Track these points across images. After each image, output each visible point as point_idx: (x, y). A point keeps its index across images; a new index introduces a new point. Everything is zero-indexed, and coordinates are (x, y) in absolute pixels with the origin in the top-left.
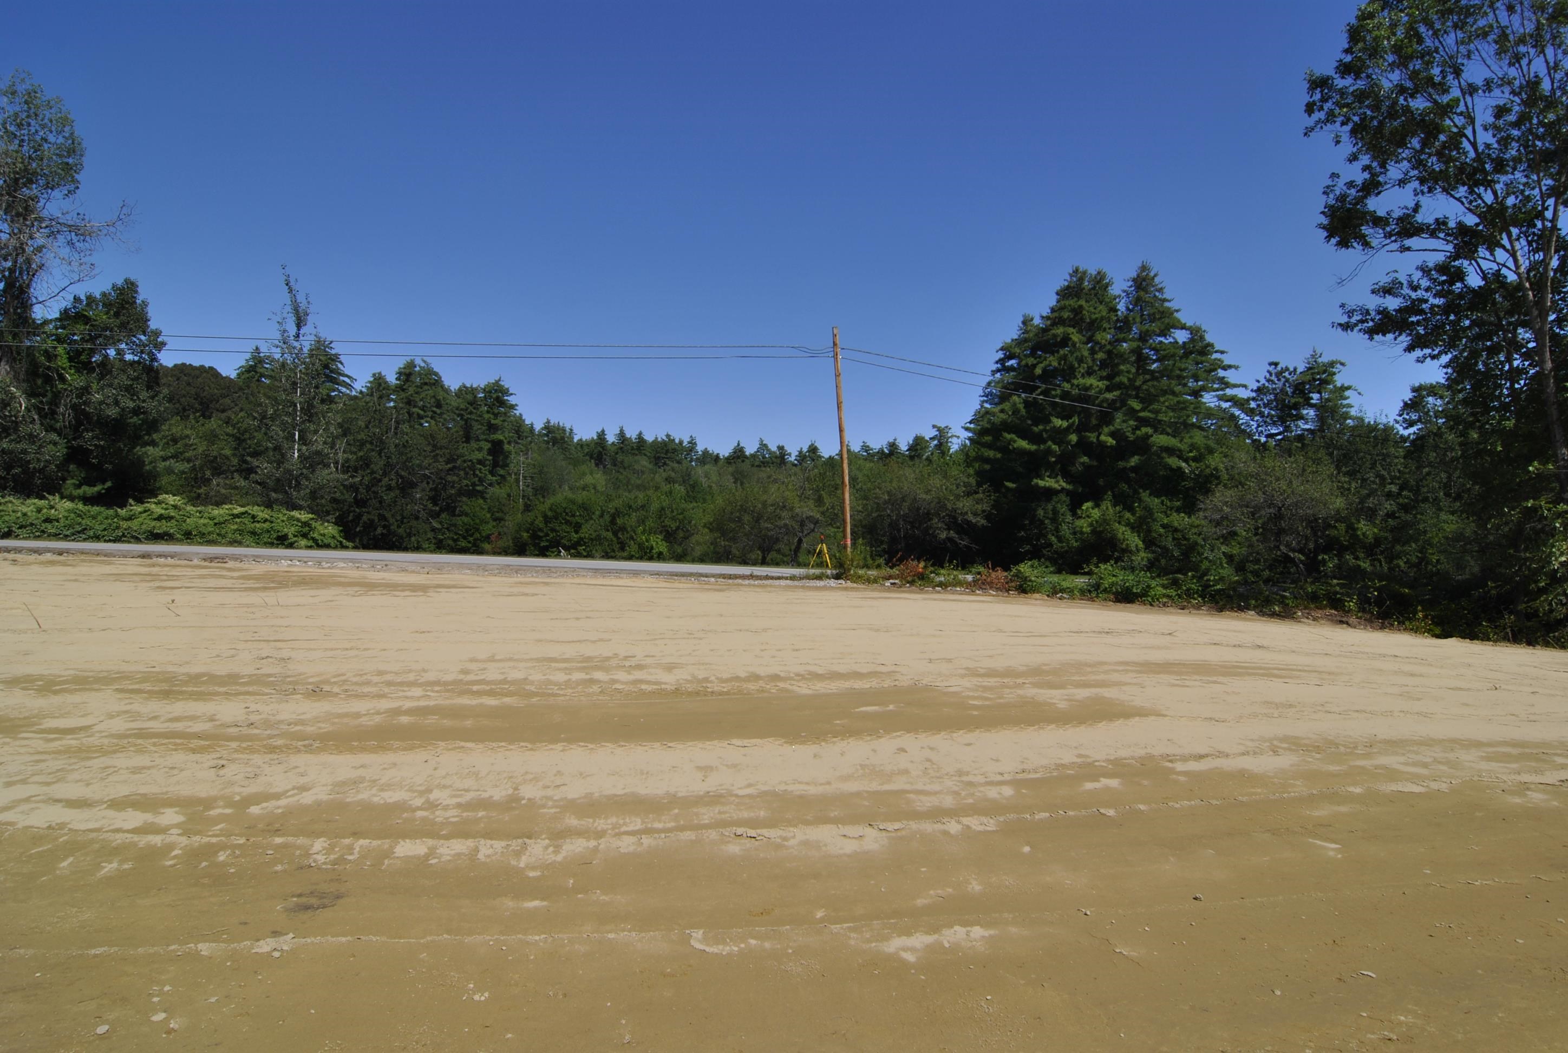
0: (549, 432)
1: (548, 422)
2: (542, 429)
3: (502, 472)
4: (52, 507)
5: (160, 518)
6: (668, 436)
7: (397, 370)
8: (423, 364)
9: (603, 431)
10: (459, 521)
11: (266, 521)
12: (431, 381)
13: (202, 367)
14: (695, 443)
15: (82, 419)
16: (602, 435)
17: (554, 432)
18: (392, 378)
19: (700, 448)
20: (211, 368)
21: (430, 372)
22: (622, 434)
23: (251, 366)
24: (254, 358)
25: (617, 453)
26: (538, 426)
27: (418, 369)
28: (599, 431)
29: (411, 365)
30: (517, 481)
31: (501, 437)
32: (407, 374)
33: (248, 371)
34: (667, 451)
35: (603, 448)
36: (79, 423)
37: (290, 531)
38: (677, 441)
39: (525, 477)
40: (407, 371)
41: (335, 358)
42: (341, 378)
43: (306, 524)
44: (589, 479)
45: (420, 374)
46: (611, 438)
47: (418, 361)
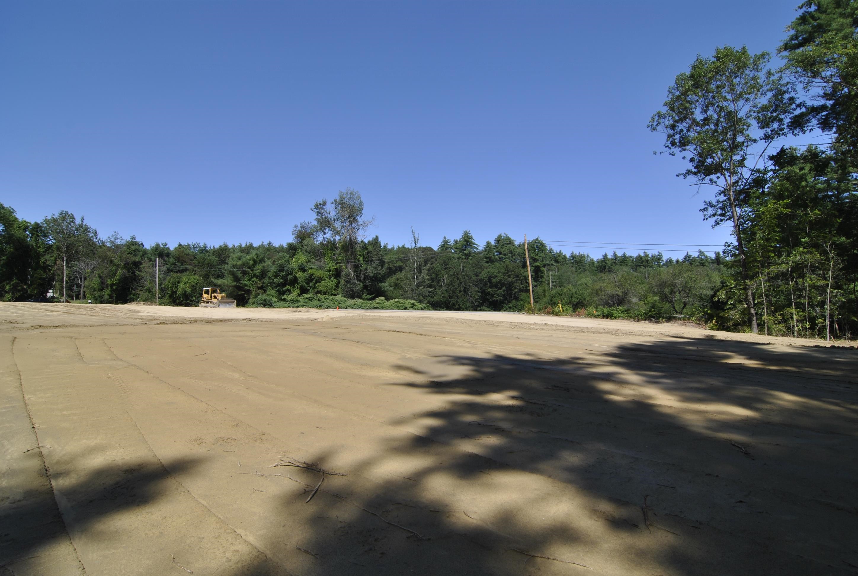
0: (573, 258)
1: (573, 253)
2: (569, 257)
3: (541, 280)
4: (356, 301)
5: (378, 303)
6: (645, 253)
7: (494, 239)
8: (504, 235)
9: (606, 254)
10: (519, 303)
11: (402, 303)
12: (510, 242)
13: (427, 247)
14: (661, 255)
15: (366, 277)
16: (605, 256)
17: (576, 258)
18: (493, 243)
19: (665, 258)
20: (429, 247)
21: (508, 239)
22: (615, 254)
23: (443, 244)
24: (444, 241)
25: (612, 265)
26: (568, 256)
27: (502, 238)
28: (604, 254)
29: (500, 236)
30: (548, 284)
31: (538, 264)
32: (498, 241)
33: (442, 247)
34: (643, 261)
35: (606, 263)
36: (365, 278)
37: (408, 306)
38: (650, 256)
39: (552, 282)
40: (498, 239)
41: (471, 238)
42: (474, 245)
43: (413, 304)
44: (584, 280)
45: (503, 239)
46: (609, 257)
47: (503, 235)
